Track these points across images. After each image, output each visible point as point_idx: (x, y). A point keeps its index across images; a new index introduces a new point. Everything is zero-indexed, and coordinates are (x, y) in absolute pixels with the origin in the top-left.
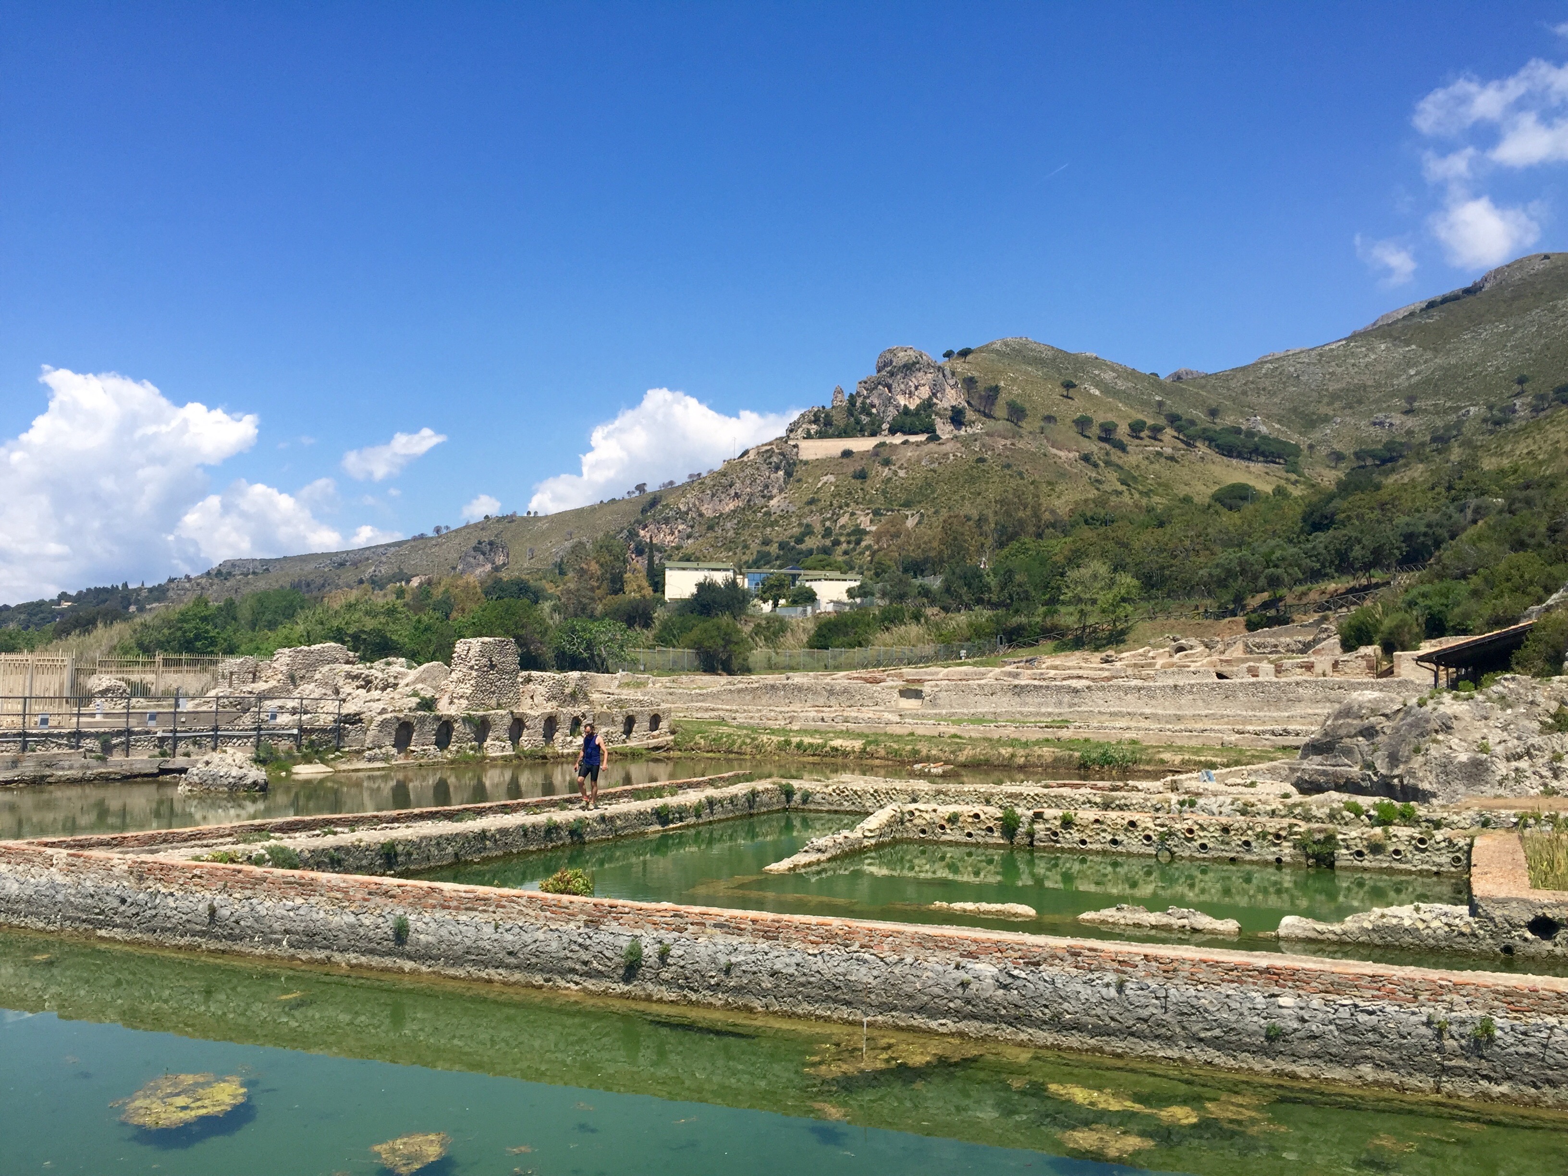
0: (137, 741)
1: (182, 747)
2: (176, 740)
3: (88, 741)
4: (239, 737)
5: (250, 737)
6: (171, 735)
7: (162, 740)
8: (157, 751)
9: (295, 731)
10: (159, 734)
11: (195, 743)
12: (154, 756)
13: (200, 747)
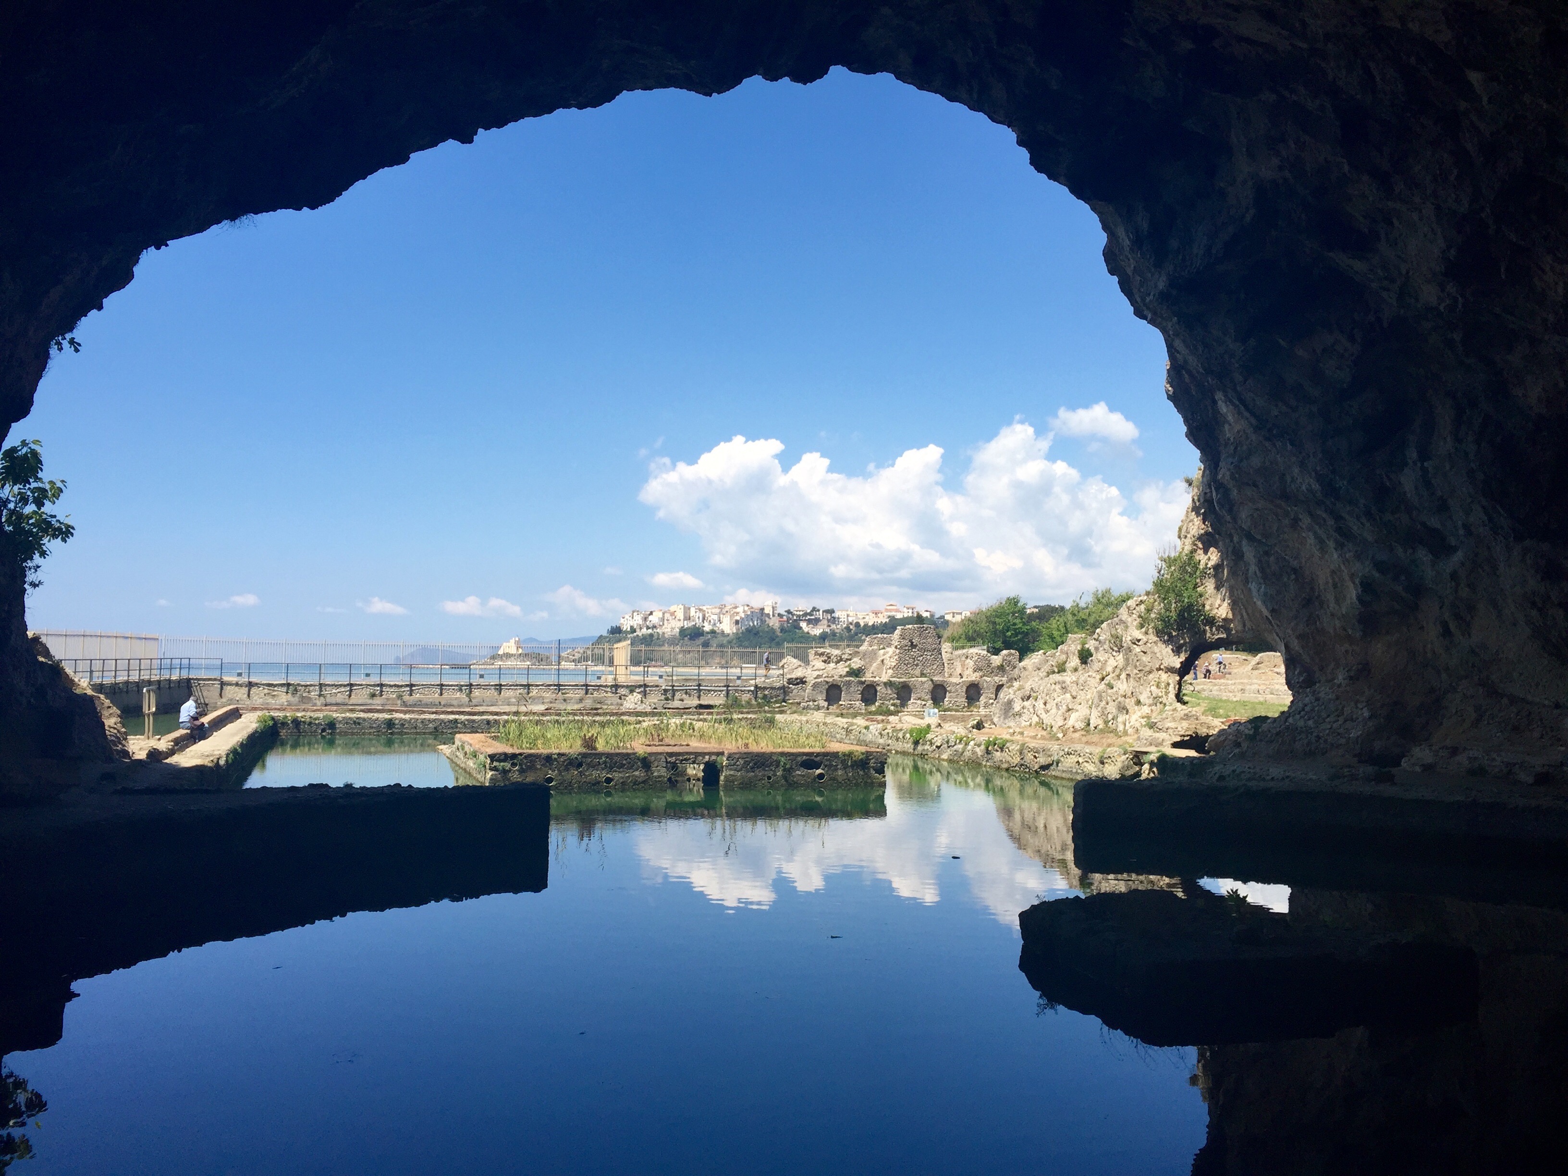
0: (651, 691)
1: (678, 695)
2: (674, 691)
3: (622, 690)
4: (715, 691)
5: (723, 691)
6: (671, 688)
7: (666, 691)
8: (663, 697)
9: (752, 688)
10: (663, 688)
11: (686, 693)
12: (661, 700)
13: (690, 696)
